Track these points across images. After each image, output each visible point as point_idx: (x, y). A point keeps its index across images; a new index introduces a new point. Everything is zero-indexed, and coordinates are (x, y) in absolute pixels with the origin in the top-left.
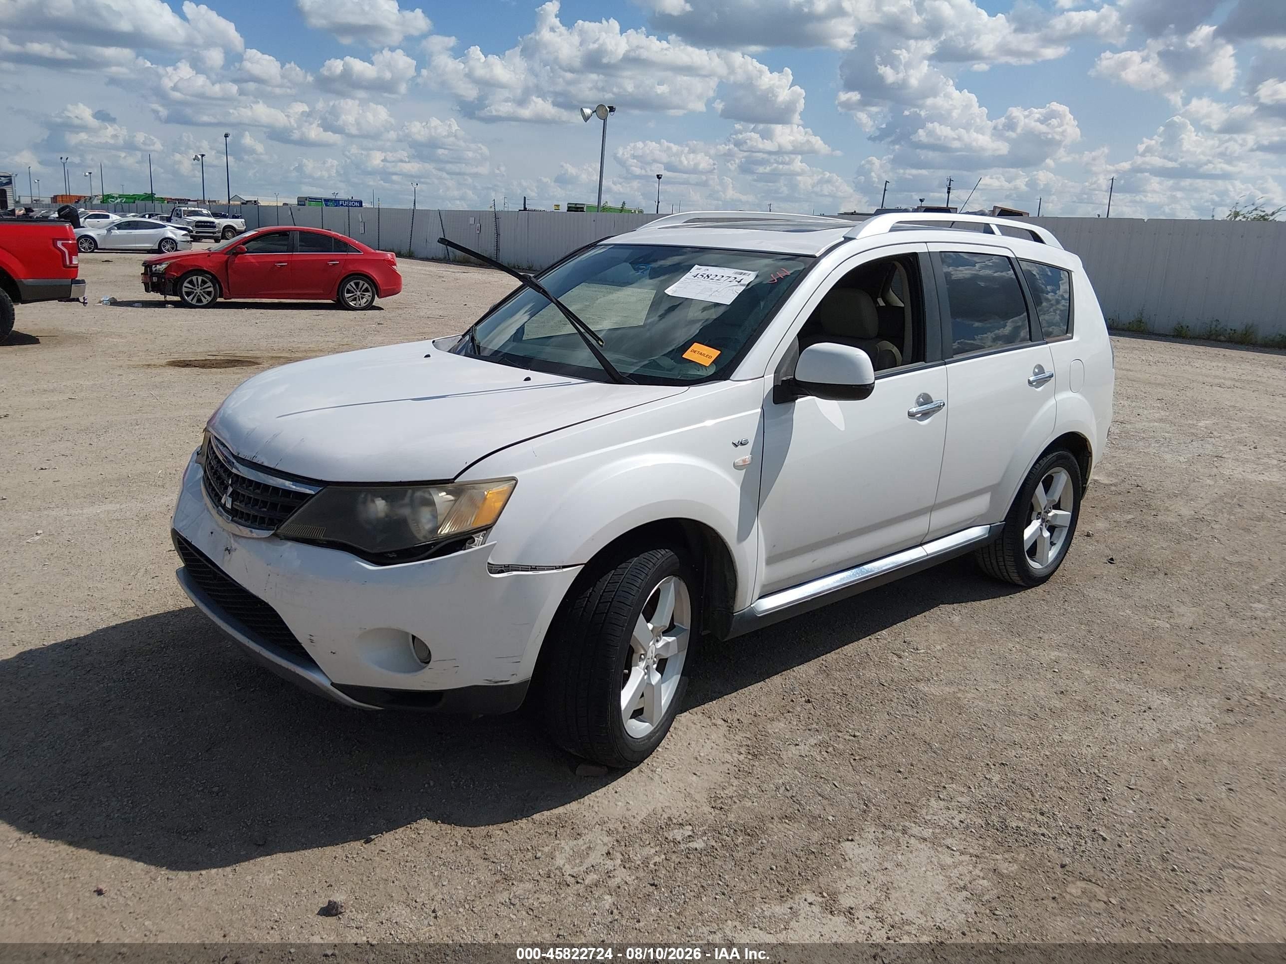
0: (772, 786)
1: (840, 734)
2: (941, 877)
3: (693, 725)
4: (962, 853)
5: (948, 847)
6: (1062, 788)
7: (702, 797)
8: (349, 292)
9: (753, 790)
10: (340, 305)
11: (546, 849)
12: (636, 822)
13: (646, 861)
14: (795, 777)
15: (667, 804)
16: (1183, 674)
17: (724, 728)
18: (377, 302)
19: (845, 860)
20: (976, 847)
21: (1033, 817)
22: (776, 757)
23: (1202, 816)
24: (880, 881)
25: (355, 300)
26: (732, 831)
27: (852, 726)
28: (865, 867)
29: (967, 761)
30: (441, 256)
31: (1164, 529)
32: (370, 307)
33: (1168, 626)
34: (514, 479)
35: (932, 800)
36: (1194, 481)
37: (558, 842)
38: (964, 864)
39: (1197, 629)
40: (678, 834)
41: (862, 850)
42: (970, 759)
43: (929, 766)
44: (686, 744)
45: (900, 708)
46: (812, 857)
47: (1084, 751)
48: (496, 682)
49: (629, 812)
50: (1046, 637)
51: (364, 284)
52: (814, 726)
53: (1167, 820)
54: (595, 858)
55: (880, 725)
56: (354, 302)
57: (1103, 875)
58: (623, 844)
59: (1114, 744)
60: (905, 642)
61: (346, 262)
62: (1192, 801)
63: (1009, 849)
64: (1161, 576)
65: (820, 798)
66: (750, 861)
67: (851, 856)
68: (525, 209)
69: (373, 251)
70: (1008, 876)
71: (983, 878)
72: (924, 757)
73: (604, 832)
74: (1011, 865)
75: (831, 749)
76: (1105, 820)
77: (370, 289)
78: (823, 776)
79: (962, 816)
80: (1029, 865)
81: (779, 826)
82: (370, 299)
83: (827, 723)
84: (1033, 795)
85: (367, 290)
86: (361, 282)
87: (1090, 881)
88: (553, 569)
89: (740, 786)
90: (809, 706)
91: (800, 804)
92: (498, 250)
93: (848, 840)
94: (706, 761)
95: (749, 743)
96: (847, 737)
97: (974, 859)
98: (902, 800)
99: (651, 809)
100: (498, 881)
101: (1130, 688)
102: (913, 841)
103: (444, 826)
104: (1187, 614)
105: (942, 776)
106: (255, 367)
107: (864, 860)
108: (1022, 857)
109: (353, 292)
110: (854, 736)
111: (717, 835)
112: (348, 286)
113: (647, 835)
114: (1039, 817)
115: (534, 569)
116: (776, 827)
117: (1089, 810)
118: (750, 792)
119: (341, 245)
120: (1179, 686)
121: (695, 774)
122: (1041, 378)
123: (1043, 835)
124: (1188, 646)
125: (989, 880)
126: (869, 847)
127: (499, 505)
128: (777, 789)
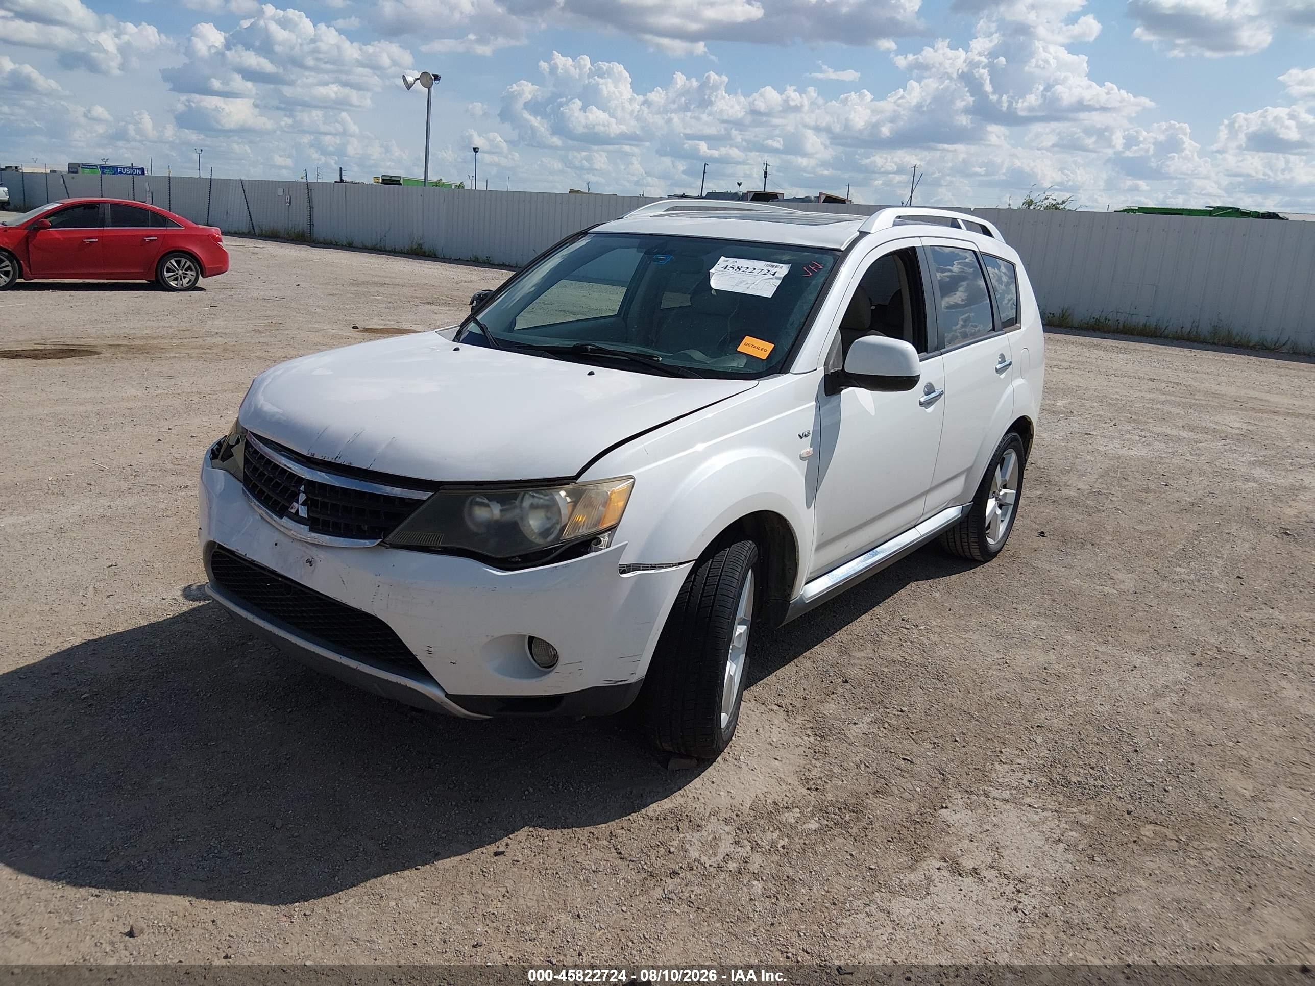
0: (851, 764)
1: (888, 710)
2: (1037, 833)
3: (751, 712)
4: (1043, 810)
5: (1030, 806)
6: (1097, 744)
7: (793, 780)
8: (169, 270)
9: (836, 770)
10: (158, 285)
11: (675, 843)
12: (746, 808)
13: (773, 844)
14: (868, 753)
15: (766, 790)
16: (1148, 635)
17: (782, 714)
18: (202, 282)
19: (949, 826)
20: (1052, 803)
21: (1087, 772)
22: (843, 737)
23: (1218, 759)
24: (987, 843)
25: (176, 279)
26: (837, 810)
27: (895, 702)
28: (968, 830)
29: (1007, 726)
30: (246, 230)
31: (1073, 503)
32: (193, 287)
33: (1116, 592)
34: (631, 477)
35: (996, 764)
36: (1077, 458)
37: (682, 835)
38: (1050, 819)
39: (1141, 594)
40: (789, 817)
41: (958, 816)
42: (1010, 724)
43: (978, 734)
44: (754, 731)
45: (929, 682)
46: (918, 826)
47: (1099, 709)
48: (616, 682)
49: (735, 800)
50: (1020, 607)
51: (186, 262)
52: (862, 704)
53: (1192, 764)
54: (725, 846)
55: (919, 699)
56: (176, 282)
57: (1164, 817)
58: (745, 831)
59: (1121, 701)
60: (903, 620)
61: (164, 237)
62: (1204, 746)
63: (1080, 803)
64: (1090, 546)
65: (900, 771)
66: (866, 836)
67: (953, 823)
68: (342, 181)
69: (195, 225)
70: (1089, 826)
71: (1072, 831)
72: (971, 726)
73: (721, 822)
74: (1088, 816)
75: (886, 725)
76: (1145, 769)
77: (193, 268)
78: (893, 751)
79: (1028, 776)
80: (1102, 815)
81: (876, 800)
82: (193, 278)
83: (872, 701)
84: (1077, 753)
85: (189, 268)
86: (183, 261)
87: (1156, 823)
88: (670, 567)
89: (823, 766)
90: (848, 686)
91: (884, 778)
92: (311, 224)
93: (943, 807)
94: (781, 746)
95: (811, 725)
96: (896, 713)
97: (1056, 814)
98: (970, 766)
99: (753, 796)
100: (645, 879)
101: (1110, 650)
102: (997, 803)
103: (565, 831)
104: (1128, 581)
105: (994, 742)
106: (96, 356)
107: (965, 825)
108: (1093, 808)
109: (173, 271)
110: (902, 711)
111: (825, 814)
112: (168, 264)
113: (763, 821)
114: (1091, 771)
115: (654, 567)
116: (872, 801)
117: (1128, 761)
118: (835, 771)
119: (160, 219)
120: (1149, 645)
121: (776, 759)
122: (1004, 366)
123: (1102, 787)
124: (1140, 609)
125: (1075, 831)
126: (964, 812)
127: (621, 504)
128: (858, 767)
